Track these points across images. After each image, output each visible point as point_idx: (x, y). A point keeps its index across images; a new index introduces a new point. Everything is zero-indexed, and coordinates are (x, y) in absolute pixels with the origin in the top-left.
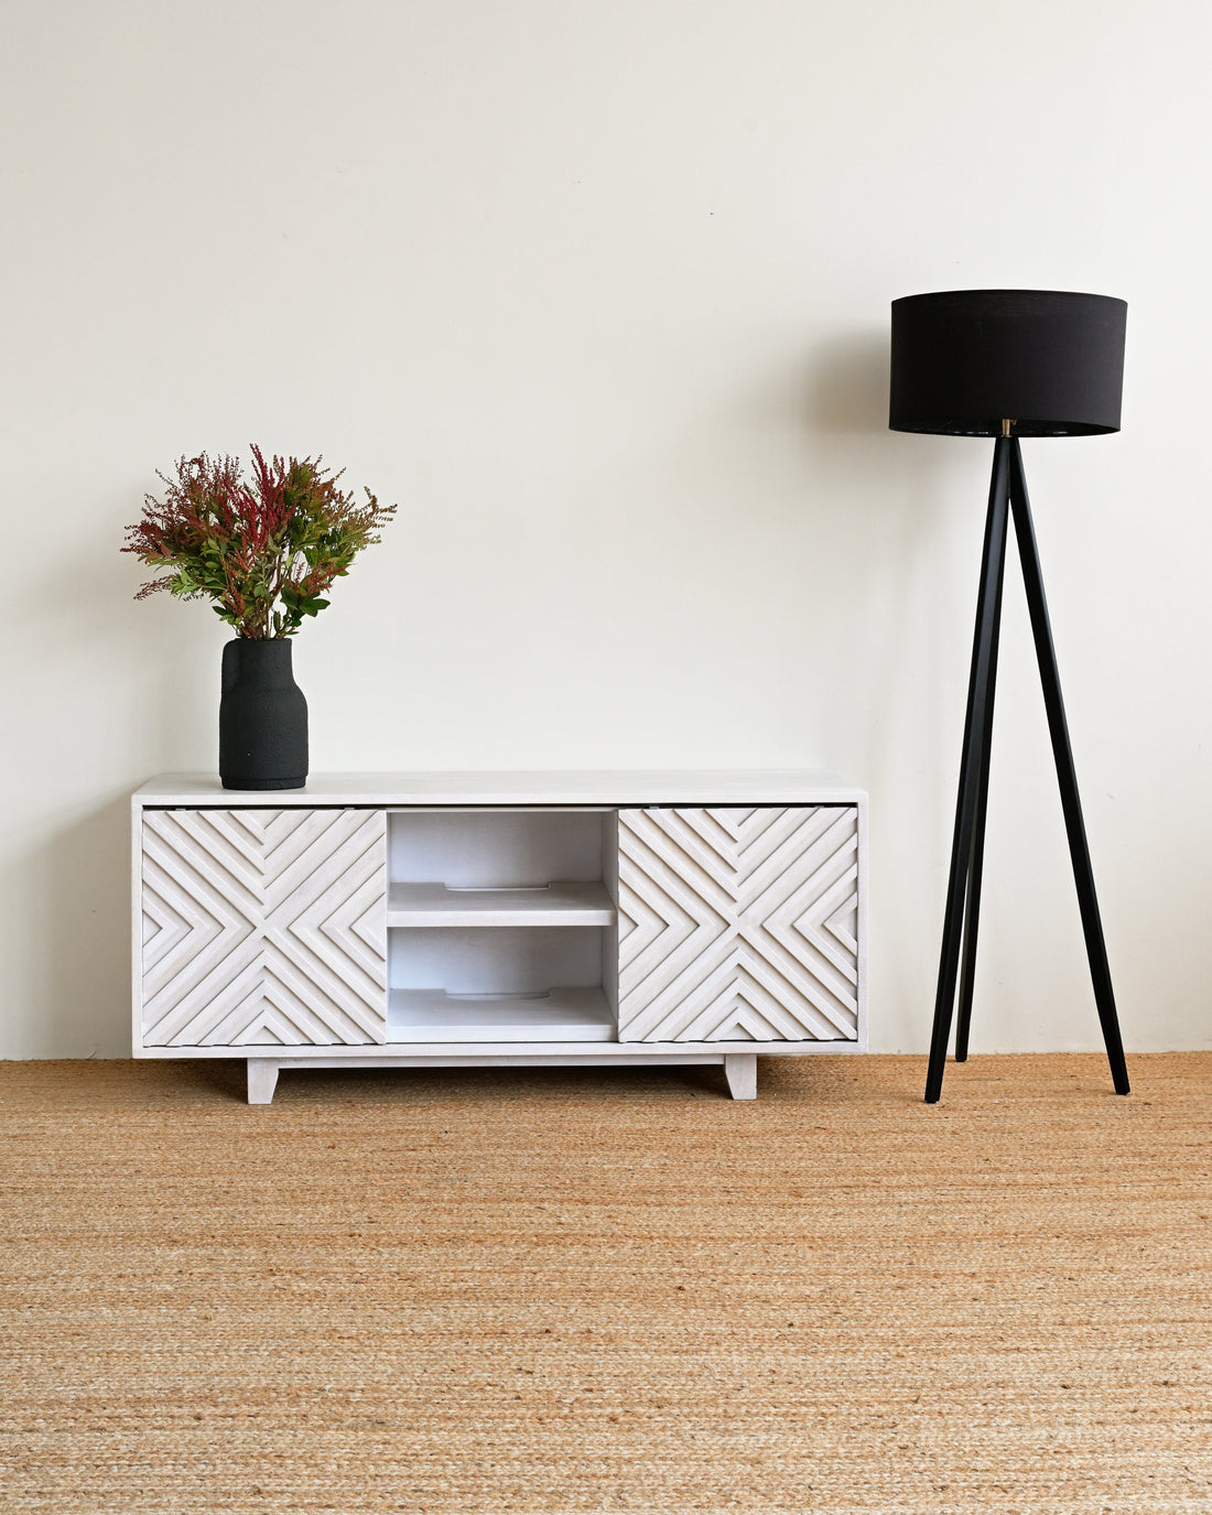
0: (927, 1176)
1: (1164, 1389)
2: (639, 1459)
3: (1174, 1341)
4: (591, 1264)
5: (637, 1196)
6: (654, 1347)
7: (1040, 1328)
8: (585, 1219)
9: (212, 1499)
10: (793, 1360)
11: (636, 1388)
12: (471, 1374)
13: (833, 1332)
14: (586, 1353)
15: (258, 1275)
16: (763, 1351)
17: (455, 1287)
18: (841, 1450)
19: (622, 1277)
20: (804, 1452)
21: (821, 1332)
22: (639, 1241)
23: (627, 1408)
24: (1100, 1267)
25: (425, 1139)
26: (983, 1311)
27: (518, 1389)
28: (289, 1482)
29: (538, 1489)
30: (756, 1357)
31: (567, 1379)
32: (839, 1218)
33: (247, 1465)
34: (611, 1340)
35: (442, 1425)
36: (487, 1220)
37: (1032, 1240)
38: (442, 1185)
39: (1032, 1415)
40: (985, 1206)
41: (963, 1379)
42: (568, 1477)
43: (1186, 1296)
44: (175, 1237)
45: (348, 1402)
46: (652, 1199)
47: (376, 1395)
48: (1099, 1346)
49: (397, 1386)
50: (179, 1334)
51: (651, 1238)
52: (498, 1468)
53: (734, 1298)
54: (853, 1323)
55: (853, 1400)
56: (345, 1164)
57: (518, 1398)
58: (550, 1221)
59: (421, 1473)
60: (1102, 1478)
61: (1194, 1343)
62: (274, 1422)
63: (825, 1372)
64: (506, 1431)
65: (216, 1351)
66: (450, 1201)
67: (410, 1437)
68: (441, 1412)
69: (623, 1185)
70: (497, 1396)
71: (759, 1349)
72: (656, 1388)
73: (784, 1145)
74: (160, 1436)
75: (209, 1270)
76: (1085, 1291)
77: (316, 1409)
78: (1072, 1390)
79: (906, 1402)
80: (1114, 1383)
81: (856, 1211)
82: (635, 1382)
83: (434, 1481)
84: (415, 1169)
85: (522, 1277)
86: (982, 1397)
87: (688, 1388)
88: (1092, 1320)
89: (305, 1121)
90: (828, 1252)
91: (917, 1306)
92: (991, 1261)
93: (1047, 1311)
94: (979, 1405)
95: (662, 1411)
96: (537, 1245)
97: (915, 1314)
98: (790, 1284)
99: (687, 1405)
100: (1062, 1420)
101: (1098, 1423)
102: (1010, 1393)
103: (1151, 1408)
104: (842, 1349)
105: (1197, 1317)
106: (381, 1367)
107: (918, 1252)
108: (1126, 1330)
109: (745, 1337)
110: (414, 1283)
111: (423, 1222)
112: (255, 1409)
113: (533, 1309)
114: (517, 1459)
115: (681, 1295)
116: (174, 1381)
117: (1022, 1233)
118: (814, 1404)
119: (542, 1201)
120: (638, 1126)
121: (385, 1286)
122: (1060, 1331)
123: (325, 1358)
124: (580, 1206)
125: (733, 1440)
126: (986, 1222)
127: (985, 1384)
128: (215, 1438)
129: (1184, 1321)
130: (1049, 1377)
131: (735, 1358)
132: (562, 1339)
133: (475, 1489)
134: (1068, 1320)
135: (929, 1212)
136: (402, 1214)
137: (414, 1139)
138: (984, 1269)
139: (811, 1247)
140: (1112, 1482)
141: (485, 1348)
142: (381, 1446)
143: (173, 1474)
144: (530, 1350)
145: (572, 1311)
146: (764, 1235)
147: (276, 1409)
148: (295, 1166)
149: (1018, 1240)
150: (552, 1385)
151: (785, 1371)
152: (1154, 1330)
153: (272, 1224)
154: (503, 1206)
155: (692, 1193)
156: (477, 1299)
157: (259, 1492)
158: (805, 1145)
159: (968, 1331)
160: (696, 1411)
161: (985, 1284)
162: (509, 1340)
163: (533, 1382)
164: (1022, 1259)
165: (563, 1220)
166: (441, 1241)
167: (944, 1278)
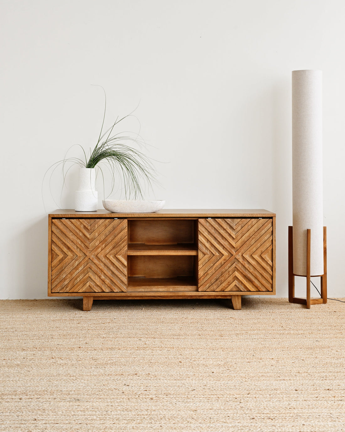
0: (263, 331)
1: (328, 391)
2: (158, 410)
3: (334, 378)
4: (153, 355)
5: (171, 336)
6: (168, 379)
7: (291, 374)
8: (153, 343)
9: (20, 422)
10: (212, 382)
11: (161, 390)
12: (109, 386)
13: (226, 375)
14: (147, 380)
15: (48, 359)
16: (203, 380)
17: (109, 362)
18: (222, 408)
19: (162, 359)
20: (210, 408)
21: (222, 375)
22: (169, 349)
23: (156, 396)
24: (313, 357)
25: (108, 321)
26: (274, 369)
27: (124, 390)
28: (46, 417)
29: (124, 419)
30: (201, 382)
31: (140, 387)
32: (233, 343)
33: (33, 412)
34: (155, 376)
35: (97, 400)
36: (123, 343)
37: (293, 349)
38: (111, 333)
39: (284, 398)
40: (279, 340)
41: (264, 388)
42: (135, 415)
43: (339, 365)
44: (24, 348)
45: (69, 394)
46: (176, 337)
47: (78, 392)
48: (310, 379)
49: (86, 390)
50: (19, 375)
51: (173, 348)
52: (113, 413)
53: (196, 365)
54: (233, 372)
55: (228, 394)
56: (82, 328)
57: (123, 393)
58: (142, 343)
59: (88, 414)
60: (303, 416)
61: (340, 378)
62: (44, 400)
63: (221, 386)
64: (117, 402)
65: (30, 380)
66: (113, 338)
67: (86, 404)
68: (98, 397)
69: (167, 333)
70: (116, 392)
71: (202, 379)
72: (167, 390)
73: (220, 323)
74: (7, 404)
75: (33, 357)
76: (307, 363)
77: (59, 396)
78: (299, 391)
79: (245, 394)
80: (312, 389)
81: (239, 341)
82: (161, 388)
83: (92, 416)
84: (103, 328)
85: (131, 359)
86: (269, 393)
87: (177, 390)
88: (308, 371)
89: (71, 316)
90: (228, 352)
91: (254, 367)
92: (279, 355)
93: (295, 369)
94: (268, 395)
95: (167, 396)
96: (137, 350)
97: (253, 370)
98: (215, 361)
99: (176, 395)
100: (294, 399)
101: (305, 400)
102: (278, 392)
103: (322, 396)
104: (228, 379)
105: (342, 371)
106: (82, 384)
107: (256, 352)
108: (319, 375)
109: (198, 376)
110: (97, 361)
111: (103, 344)
112: (39, 396)
113: (132, 368)
114: (119, 410)
115: (180, 364)
116: (15, 389)
117: (290, 347)
118: (216, 395)
119: (141, 338)
120: (175, 317)
121: (87, 362)
122: (298, 374)
123: (64, 382)
124: (153, 339)
125: (189, 404)
126: (279, 344)
127: (271, 389)
128: (25, 405)
129: (337, 372)
130: (292, 388)
131: (194, 382)
132: (140, 376)
133: (105, 419)
134: (301, 372)
135: (262, 341)
136: (96, 341)
137: (104, 321)
138: (276, 357)
139: (223, 351)
140: (306, 417)
141: (115, 379)
142: (77, 407)
143: (9, 415)
144: (129, 379)
145: (145, 368)
146: (209, 347)
147: (46, 396)
148: (66, 328)
149: (288, 349)
150: (134, 389)
151: (209, 386)
152: (327, 375)
153: (55, 344)
154: (128, 339)
155: (188, 335)
156: (115, 365)
157: (35, 420)
158: (226, 322)
159: (268, 375)
160: (178, 396)
161: (276, 361)
162: (123, 376)
163: (129, 388)
164: (288, 354)
165: (146, 343)
166: (107, 349)
167: (263, 360)
